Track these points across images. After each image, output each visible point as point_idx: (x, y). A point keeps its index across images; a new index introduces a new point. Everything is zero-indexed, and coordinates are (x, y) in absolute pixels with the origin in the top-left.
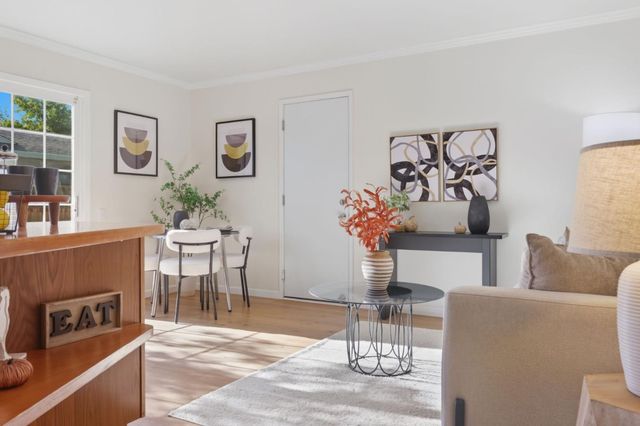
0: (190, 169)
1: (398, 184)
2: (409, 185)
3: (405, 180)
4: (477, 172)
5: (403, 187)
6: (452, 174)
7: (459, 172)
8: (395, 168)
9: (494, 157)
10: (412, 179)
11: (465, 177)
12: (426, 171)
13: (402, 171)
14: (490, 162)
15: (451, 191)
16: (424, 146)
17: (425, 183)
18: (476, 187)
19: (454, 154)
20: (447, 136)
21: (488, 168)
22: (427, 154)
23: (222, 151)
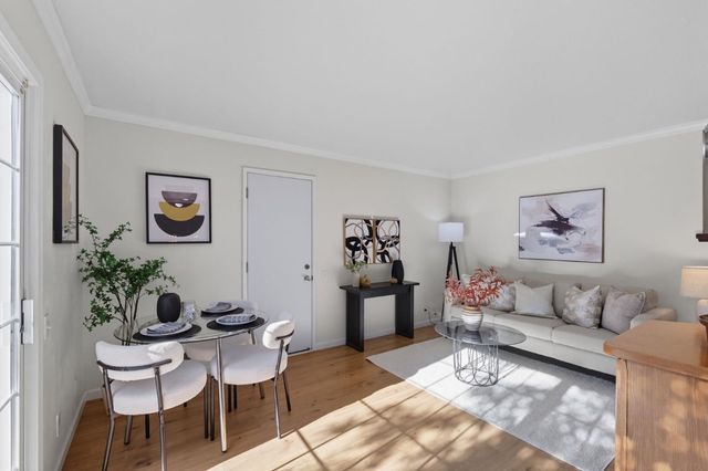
0: (116, 228)
1: (350, 252)
2: (356, 253)
3: (354, 249)
4: (391, 245)
5: (353, 254)
6: (380, 246)
7: (383, 244)
8: (348, 241)
9: (398, 237)
10: (358, 249)
11: (386, 249)
12: (367, 243)
13: (353, 243)
14: (396, 240)
15: (379, 256)
16: (365, 226)
17: (366, 252)
18: (391, 255)
19: (381, 234)
20: (378, 222)
21: (396, 243)
22: (367, 233)
23: (155, 209)
